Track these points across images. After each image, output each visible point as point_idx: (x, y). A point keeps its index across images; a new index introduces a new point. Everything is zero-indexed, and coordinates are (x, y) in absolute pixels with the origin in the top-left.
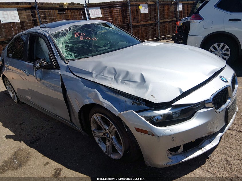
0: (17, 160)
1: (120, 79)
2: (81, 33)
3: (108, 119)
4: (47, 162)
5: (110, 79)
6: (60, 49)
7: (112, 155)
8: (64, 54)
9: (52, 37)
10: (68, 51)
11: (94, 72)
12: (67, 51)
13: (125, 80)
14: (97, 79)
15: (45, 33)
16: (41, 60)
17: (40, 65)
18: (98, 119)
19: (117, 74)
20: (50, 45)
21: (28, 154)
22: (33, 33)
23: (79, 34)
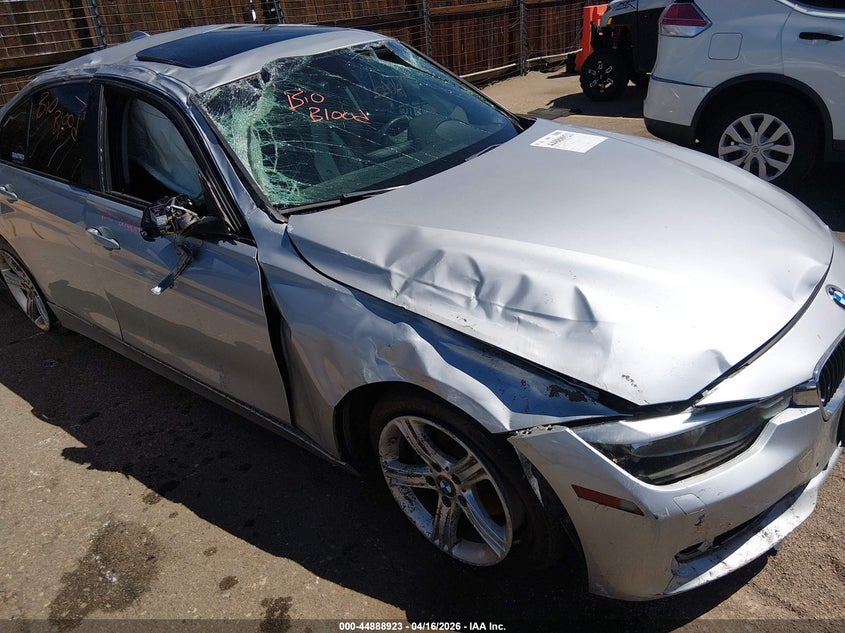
0: (113, 571)
1: (500, 304)
2: (308, 94)
3: (457, 439)
4: (228, 575)
5: (461, 302)
6: (245, 163)
7: (456, 547)
8: (264, 184)
9: (206, 109)
10: (274, 171)
11: (394, 269)
12: (269, 169)
13: (517, 311)
14: (410, 297)
15: (171, 87)
16: (173, 202)
17: (169, 223)
18: (414, 433)
19: (487, 282)
20: (201, 143)
21: (146, 544)
22: (116, 83)
23: (302, 96)
